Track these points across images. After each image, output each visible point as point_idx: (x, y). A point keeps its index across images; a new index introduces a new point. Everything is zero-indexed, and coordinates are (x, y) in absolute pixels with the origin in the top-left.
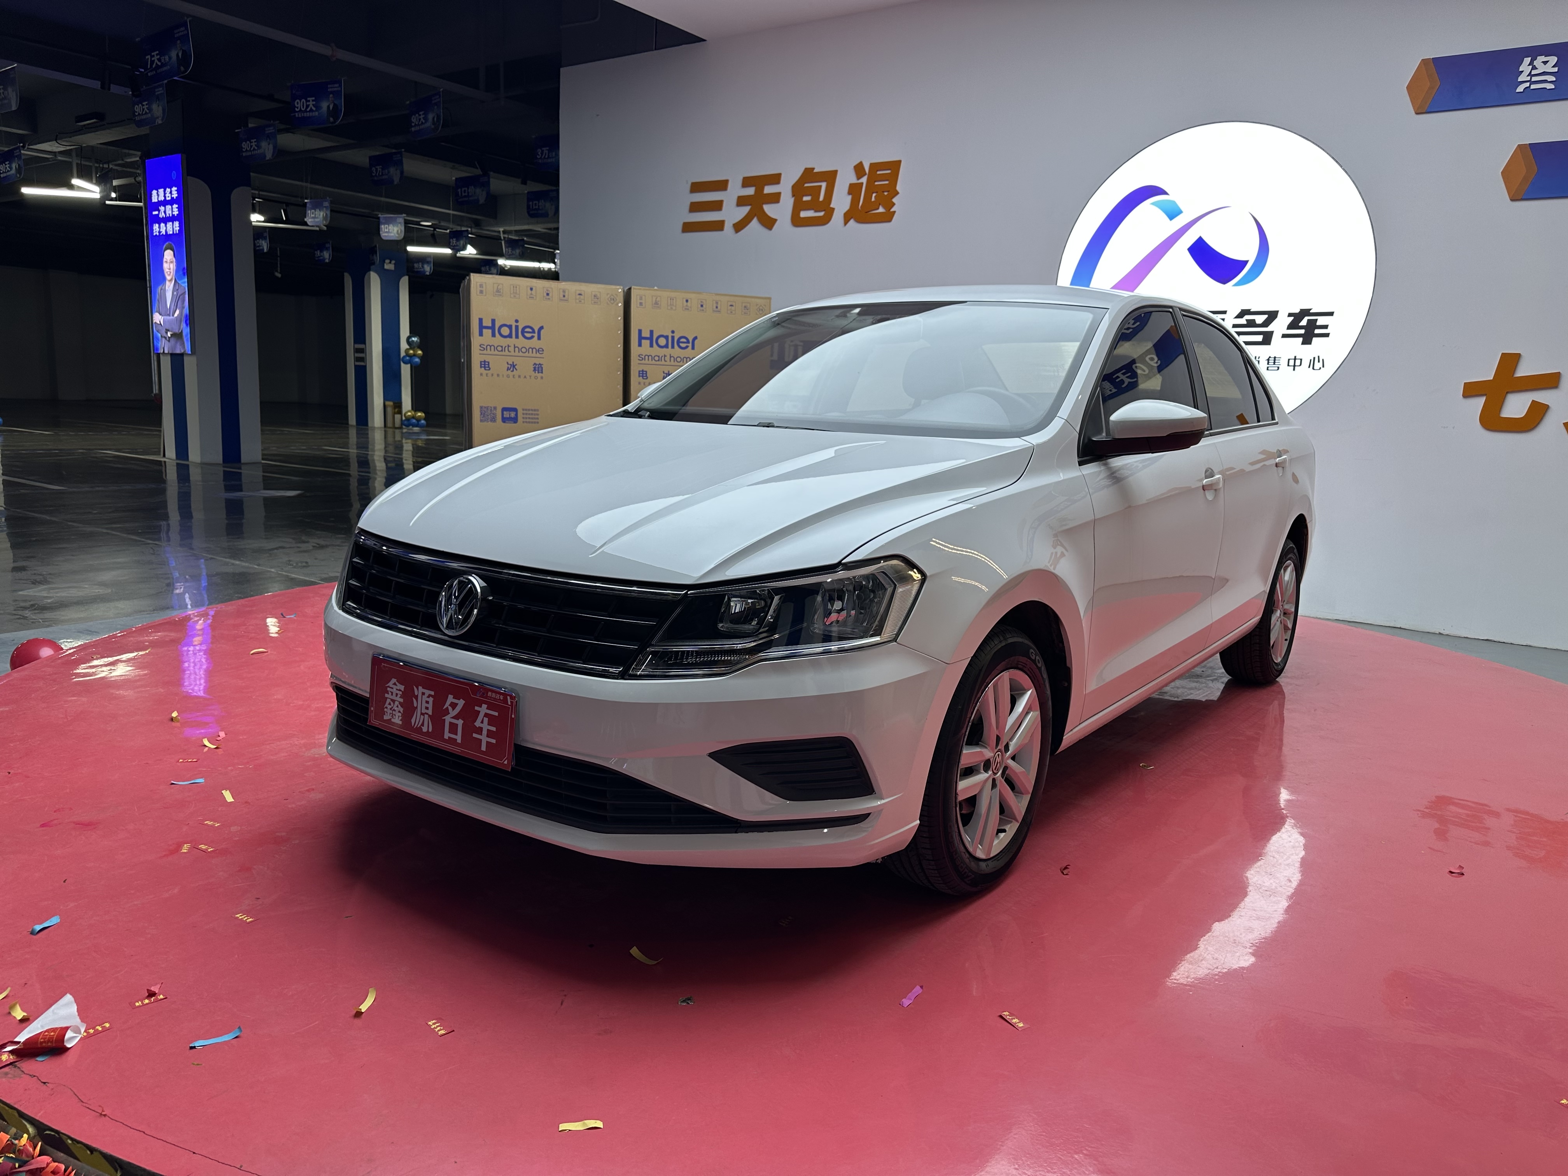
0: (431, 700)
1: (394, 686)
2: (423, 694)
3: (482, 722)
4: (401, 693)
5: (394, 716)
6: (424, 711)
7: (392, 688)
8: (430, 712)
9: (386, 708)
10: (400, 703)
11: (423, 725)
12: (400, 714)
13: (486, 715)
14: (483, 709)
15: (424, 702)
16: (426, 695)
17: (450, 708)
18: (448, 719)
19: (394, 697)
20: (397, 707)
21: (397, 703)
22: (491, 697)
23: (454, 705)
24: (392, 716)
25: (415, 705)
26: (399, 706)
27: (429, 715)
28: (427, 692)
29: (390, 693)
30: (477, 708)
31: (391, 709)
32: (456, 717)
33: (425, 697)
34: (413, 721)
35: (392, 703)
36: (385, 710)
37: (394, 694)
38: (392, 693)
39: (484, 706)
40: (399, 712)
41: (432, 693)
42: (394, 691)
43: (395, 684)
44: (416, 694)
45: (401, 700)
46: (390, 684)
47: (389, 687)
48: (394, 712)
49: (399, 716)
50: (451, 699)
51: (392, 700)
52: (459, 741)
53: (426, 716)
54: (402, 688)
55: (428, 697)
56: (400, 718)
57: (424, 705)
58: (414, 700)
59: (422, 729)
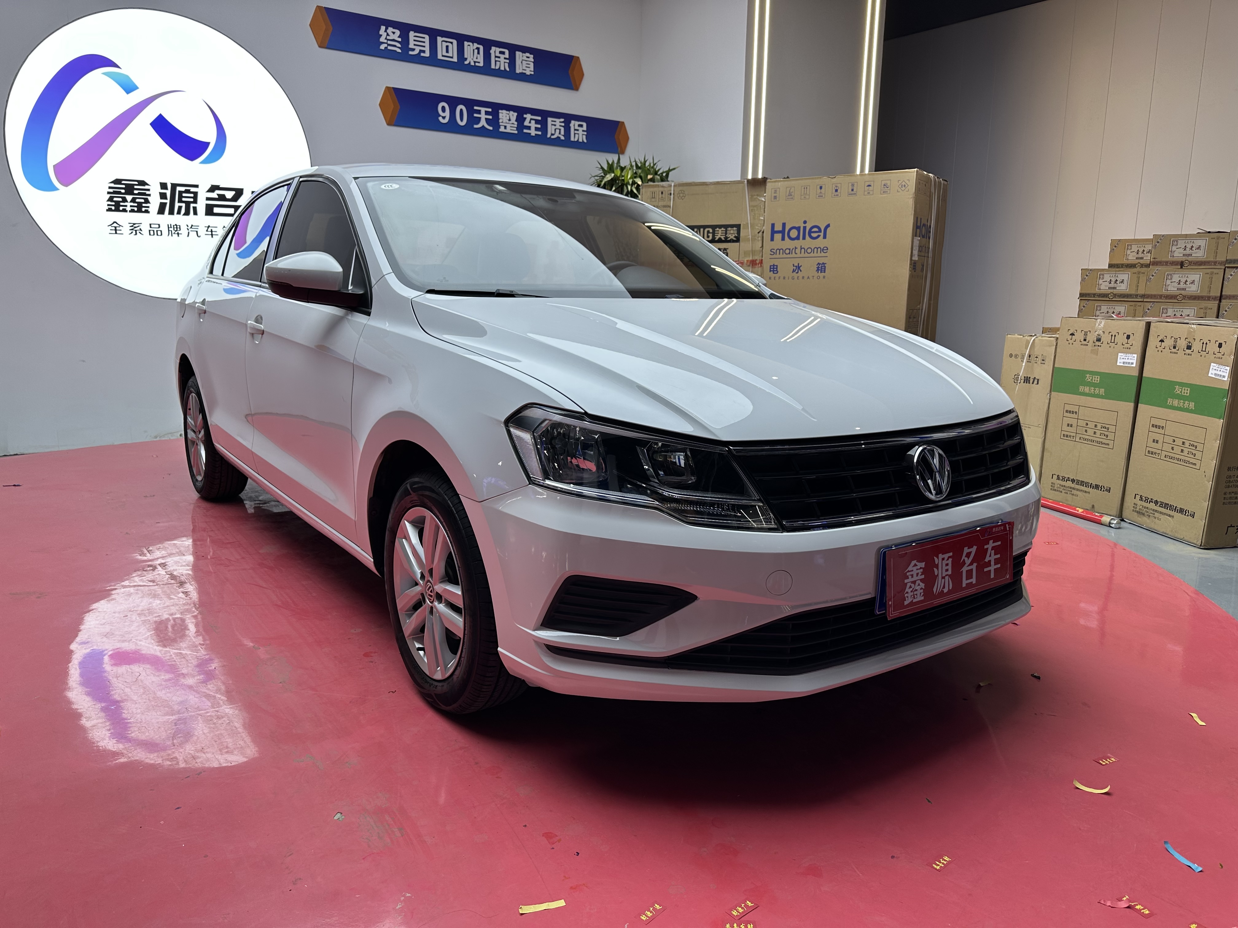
0: (950, 560)
1: (915, 568)
2: (943, 559)
3: (990, 556)
4: (922, 570)
5: (915, 596)
6: (944, 574)
7: (913, 571)
8: (950, 572)
9: (907, 593)
10: (921, 580)
11: (944, 587)
12: (922, 591)
13: (993, 548)
14: (991, 544)
15: (944, 565)
16: (946, 559)
17: (966, 559)
18: (965, 569)
19: (915, 578)
20: (919, 585)
21: (918, 582)
22: (995, 532)
23: (968, 555)
24: (914, 597)
25: (936, 574)
26: (921, 584)
27: (949, 576)
28: (946, 556)
29: (910, 577)
30: (986, 547)
31: (912, 591)
32: (971, 564)
33: (945, 562)
34: (935, 590)
35: (913, 585)
36: (906, 595)
37: (915, 575)
38: (912, 576)
39: (991, 542)
40: (921, 589)
41: (951, 554)
42: (914, 573)
43: (915, 565)
44: (936, 563)
45: (923, 577)
46: (910, 568)
47: (909, 571)
48: (915, 593)
49: (921, 593)
50: (966, 550)
51: (912, 582)
52: (974, 582)
53: (947, 578)
54: (923, 565)
55: (948, 560)
56: (922, 594)
57: (945, 568)
58: (935, 569)
59: (943, 591)
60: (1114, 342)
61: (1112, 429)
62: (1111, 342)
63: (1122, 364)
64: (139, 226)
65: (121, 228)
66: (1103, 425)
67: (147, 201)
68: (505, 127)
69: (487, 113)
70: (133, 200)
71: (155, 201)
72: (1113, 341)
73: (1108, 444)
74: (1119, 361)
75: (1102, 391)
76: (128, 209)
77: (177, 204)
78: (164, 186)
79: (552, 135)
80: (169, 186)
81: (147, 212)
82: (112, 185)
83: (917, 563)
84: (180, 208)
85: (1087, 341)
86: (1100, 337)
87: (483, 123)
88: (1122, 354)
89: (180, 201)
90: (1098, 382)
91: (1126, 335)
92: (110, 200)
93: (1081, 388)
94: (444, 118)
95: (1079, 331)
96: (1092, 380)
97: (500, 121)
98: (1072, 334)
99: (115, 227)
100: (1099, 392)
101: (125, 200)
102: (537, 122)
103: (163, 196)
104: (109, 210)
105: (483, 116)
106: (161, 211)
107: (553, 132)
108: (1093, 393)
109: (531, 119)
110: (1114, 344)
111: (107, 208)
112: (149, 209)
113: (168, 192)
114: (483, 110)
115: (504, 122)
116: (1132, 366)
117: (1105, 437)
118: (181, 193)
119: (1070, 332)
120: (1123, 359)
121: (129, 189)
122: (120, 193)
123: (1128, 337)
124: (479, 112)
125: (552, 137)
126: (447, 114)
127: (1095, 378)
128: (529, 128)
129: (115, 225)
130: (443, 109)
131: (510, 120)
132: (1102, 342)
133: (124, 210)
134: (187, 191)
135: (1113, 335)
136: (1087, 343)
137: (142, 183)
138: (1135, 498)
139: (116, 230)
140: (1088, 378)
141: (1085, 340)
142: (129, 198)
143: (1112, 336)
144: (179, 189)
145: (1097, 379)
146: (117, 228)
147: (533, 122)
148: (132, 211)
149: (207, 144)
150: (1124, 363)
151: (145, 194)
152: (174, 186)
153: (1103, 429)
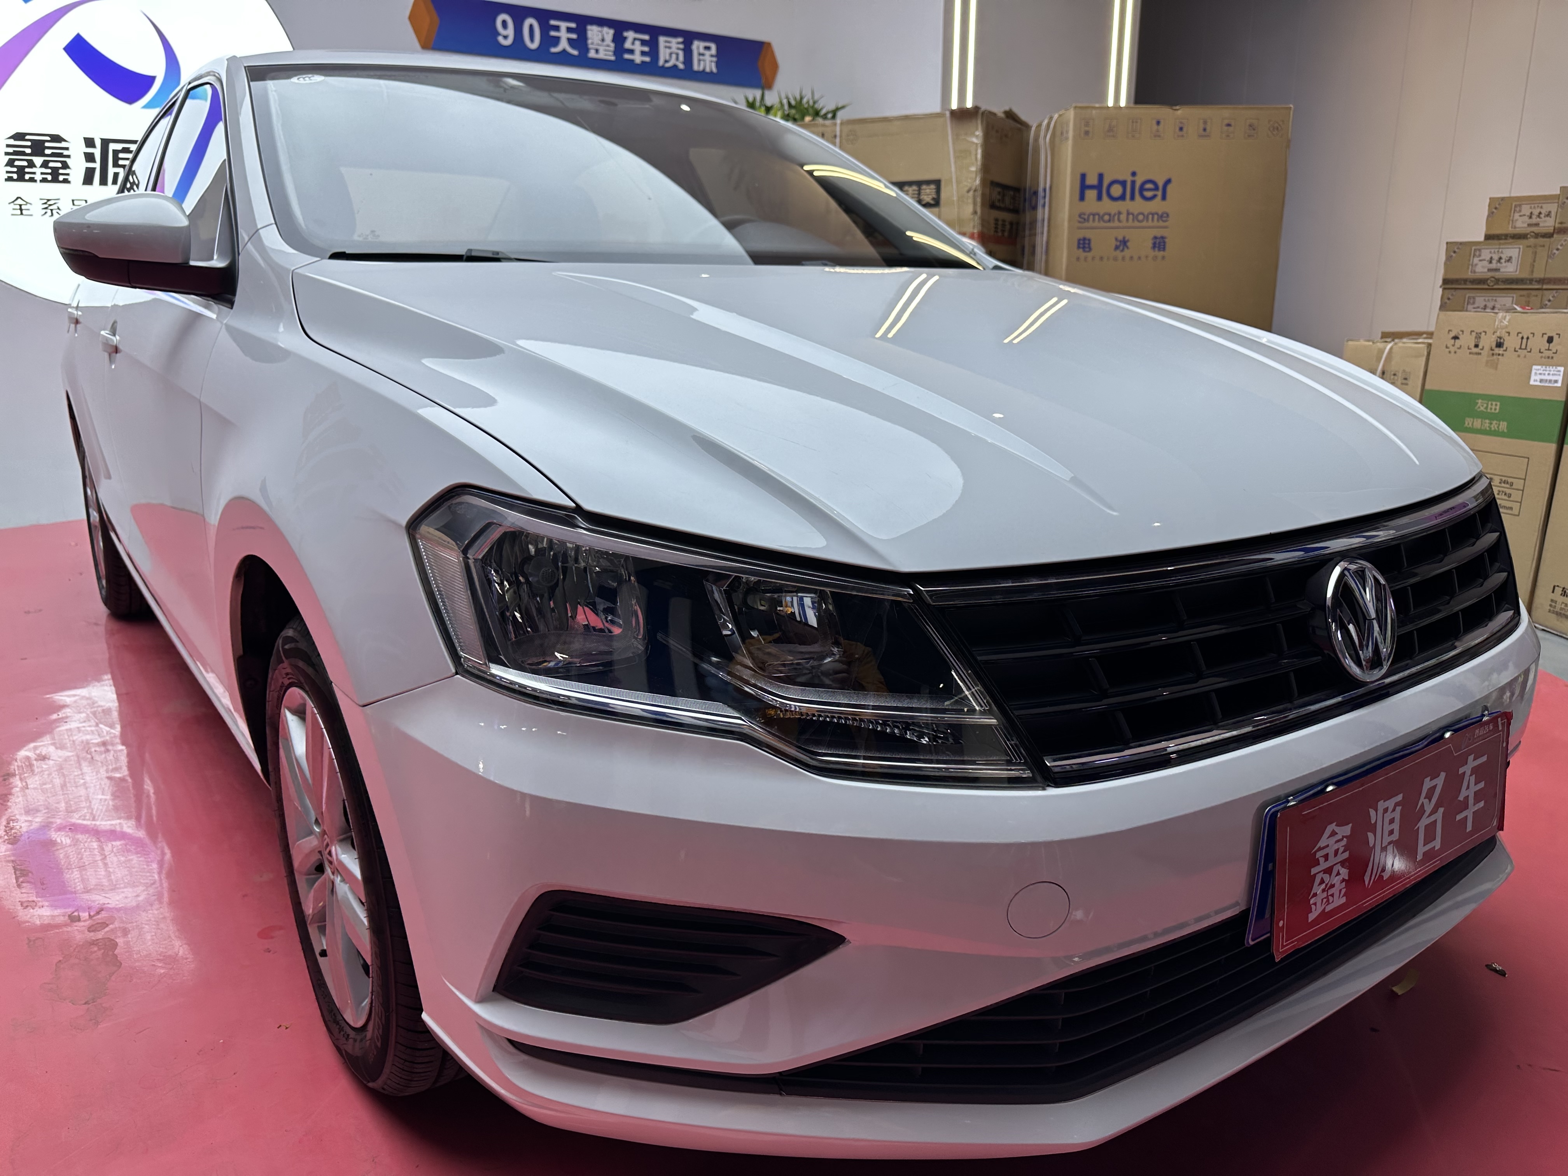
0: (1396, 812)
1: (1332, 841)
2: (1385, 811)
3: (1468, 787)
4: (1344, 842)
5: (1330, 898)
6: (1383, 842)
7: (1328, 846)
8: (1393, 836)
9: (1316, 894)
10: (1343, 863)
11: (1383, 866)
12: (1343, 884)
13: (1473, 771)
14: (1469, 765)
15: (1386, 823)
16: (1390, 809)
17: (1426, 802)
18: (1423, 823)
19: (1332, 861)
20: (1338, 873)
21: (1335, 869)
23: (1430, 794)
24: (1329, 900)
25: (1371, 844)
26: (1342, 870)
27: (1392, 843)
28: (1391, 803)
29: (1322, 860)
30: (1461, 771)
31: (1324, 890)
32: (1433, 811)
33: (1388, 816)
34: (1366, 878)
35: (1326, 877)
36: (1313, 899)
37: (1331, 855)
38: (1327, 856)
39: (1470, 759)
40: (1342, 880)
41: (1400, 797)
42: (1331, 851)
43: (1334, 833)
44: (1372, 821)
45: (1346, 855)
46: (1322, 842)
47: (1320, 849)
48: (1331, 891)
49: (1341, 890)
50: (1427, 784)
51: (1326, 871)
52: (1438, 846)
53: (1390, 847)
54: (1347, 829)
55: (1393, 810)
56: (1344, 891)
57: (1388, 828)
58: (1370, 835)
59: (1383, 877)
60: (1526, 349)
61: (1519, 484)
62: (1521, 348)
63: (1538, 383)
64: (55, 203)
65: (28, 206)
66: (1504, 479)
67: (65, 166)
68: (597, 51)
69: (569, 30)
70: (45, 165)
71: (77, 166)
72: (1523, 346)
73: (1511, 508)
74: (1533, 377)
75: (1503, 426)
76: (38, 177)
77: (111, 170)
78: (90, 142)
79: (666, 61)
80: (98, 143)
81: (66, 181)
82: (12, 142)
83: (1337, 829)
84: (116, 175)
85: (1480, 347)
86: (1502, 341)
87: (564, 45)
88: (1539, 367)
89: (116, 165)
90: (1497, 411)
91: (1546, 337)
92: (10, 163)
93: (1468, 422)
94: (505, 37)
95: (1467, 332)
96: (1486, 408)
97: (589, 41)
98: (1456, 338)
99: (20, 205)
100: (1498, 427)
101: (31, 164)
102: (643, 43)
103: (90, 158)
104: (10, 179)
105: (564, 35)
106: (88, 179)
107: (667, 58)
108: (1488, 429)
109: (635, 39)
110: (1526, 351)
111: (6, 176)
112: (70, 178)
113: (97, 152)
114: (563, 25)
115: (595, 42)
116: (1556, 385)
117: (1506, 498)
118: (116, 152)
119: (1452, 334)
120: (1540, 374)
121: (38, 148)
122: (23, 153)
123: (1550, 340)
124: (557, 28)
125: (667, 65)
126: (510, 31)
127: (1492, 404)
128: (631, 52)
129: (19, 202)
130: (504, 24)
131: (603, 40)
132: (1505, 348)
133: (32, 180)
134: (126, 150)
135: (1525, 337)
136: (1480, 351)
137: (56, 138)
138: (1553, 592)
139: (21, 210)
140: (1481, 406)
141: (1476, 346)
142: (38, 160)
143: (1522, 338)
144: (112, 147)
145: (1495, 407)
146: (23, 207)
147: (638, 43)
148: (44, 180)
149: (151, 80)
150: (1541, 381)
151: (61, 155)
152: (105, 143)
153: (1503, 485)
